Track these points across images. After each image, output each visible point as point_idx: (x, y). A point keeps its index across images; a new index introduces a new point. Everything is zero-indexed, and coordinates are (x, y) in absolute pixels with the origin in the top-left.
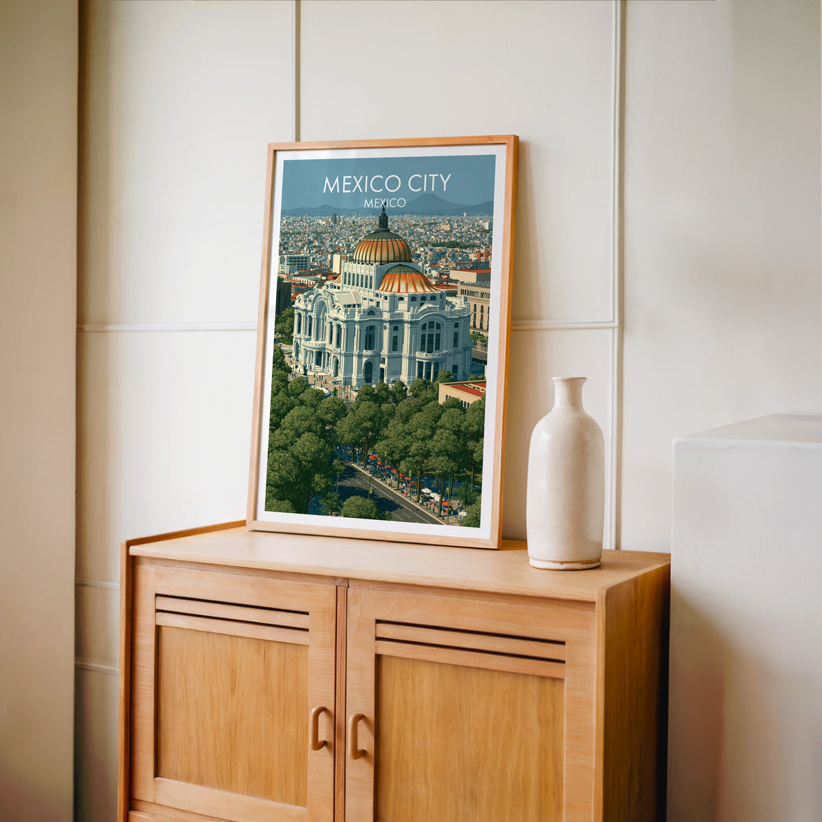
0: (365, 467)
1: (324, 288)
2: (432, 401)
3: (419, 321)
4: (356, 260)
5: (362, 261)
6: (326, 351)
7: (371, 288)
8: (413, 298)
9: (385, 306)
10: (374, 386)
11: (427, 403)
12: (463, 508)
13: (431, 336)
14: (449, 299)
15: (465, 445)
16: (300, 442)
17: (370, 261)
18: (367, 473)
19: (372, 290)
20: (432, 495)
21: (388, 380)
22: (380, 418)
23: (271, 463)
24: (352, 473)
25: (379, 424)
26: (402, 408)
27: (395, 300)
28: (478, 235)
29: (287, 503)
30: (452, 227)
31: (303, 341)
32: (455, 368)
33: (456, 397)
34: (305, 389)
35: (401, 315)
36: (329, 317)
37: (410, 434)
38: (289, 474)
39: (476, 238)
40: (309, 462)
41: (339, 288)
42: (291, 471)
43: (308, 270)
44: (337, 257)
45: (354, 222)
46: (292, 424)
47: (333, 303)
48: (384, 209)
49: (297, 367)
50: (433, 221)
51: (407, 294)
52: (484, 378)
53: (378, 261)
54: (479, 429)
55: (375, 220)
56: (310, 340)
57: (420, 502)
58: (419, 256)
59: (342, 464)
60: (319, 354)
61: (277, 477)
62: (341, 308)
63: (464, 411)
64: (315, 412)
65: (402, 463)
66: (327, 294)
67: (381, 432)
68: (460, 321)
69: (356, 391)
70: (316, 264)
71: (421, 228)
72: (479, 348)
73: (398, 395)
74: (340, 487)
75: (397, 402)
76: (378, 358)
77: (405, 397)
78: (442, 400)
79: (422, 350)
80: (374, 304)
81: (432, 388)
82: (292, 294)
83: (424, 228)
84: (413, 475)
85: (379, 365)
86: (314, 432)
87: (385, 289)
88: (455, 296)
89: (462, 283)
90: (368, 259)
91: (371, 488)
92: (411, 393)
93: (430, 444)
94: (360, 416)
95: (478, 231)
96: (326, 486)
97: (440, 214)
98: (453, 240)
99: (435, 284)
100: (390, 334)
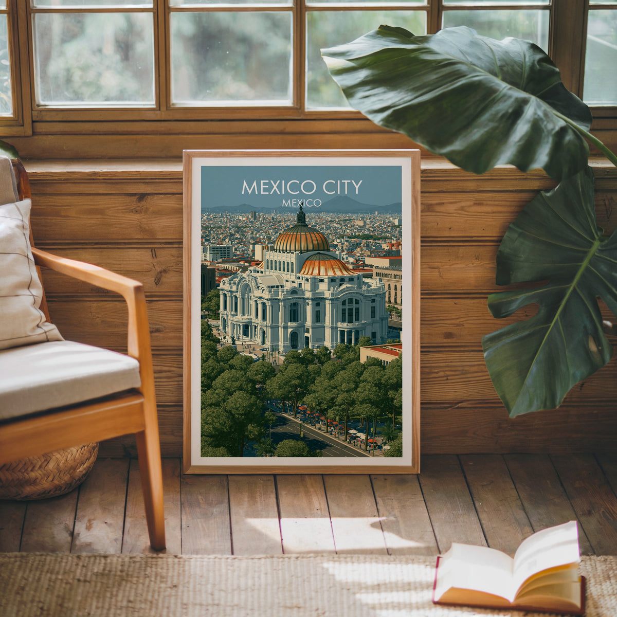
0: (296, 416)
1: (248, 272)
2: (354, 361)
3: (339, 298)
4: (277, 250)
5: (283, 250)
6: (253, 324)
7: (292, 272)
8: (332, 280)
9: (307, 286)
10: (300, 351)
11: (350, 363)
12: (386, 443)
13: (350, 310)
14: (366, 280)
15: (386, 394)
16: (231, 399)
17: (290, 251)
18: (298, 421)
19: (294, 273)
20: (359, 434)
21: (313, 346)
22: (307, 377)
23: (205, 418)
24: (284, 421)
25: (307, 382)
26: (328, 367)
27: (315, 282)
28: (389, 230)
29: (222, 449)
30: (365, 222)
31: (229, 317)
32: (374, 335)
33: (376, 357)
34: (234, 356)
35: (323, 293)
36: (254, 296)
37: (336, 388)
38: (223, 425)
39: (387, 232)
40: (242, 415)
41: (262, 272)
42: (225, 422)
43: (231, 257)
44: (258, 248)
45: (273, 219)
46: (223, 384)
47: (257, 284)
48: (301, 208)
49: (225, 338)
50: (347, 218)
51: (327, 277)
52: (400, 341)
53: (298, 251)
54: (397, 382)
55: (294, 217)
56: (237, 315)
57: (348, 440)
58: (336, 246)
59: (274, 415)
60: (246, 327)
61: (211, 429)
62: (265, 288)
63: (384, 368)
64: (245, 374)
65: (329, 411)
66: (251, 277)
67: (309, 388)
68: (376, 298)
69: (283, 356)
70: (238, 253)
71: (337, 224)
72: (394, 318)
73: (323, 357)
74: (273, 434)
75: (322, 363)
76: (302, 328)
77: (330, 358)
78: (363, 360)
79: (343, 321)
80: (296, 285)
81: (354, 351)
82: (217, 278)
83: (340, 224)
84: (340, 420)
85: (304, 335)
86: (245, 390)
87: (306, 273)
88: (371, 278)
89: (377, 267)
90: (288, 248)
91: (302, 433)
92: (335, 356)
93: (354, 395)
94: (288, 376)
95: (389, 226)
96: (259, 434)
97: (354, 213)
98: (366, 233)
99: (352, 268)
100: (313, 309)
